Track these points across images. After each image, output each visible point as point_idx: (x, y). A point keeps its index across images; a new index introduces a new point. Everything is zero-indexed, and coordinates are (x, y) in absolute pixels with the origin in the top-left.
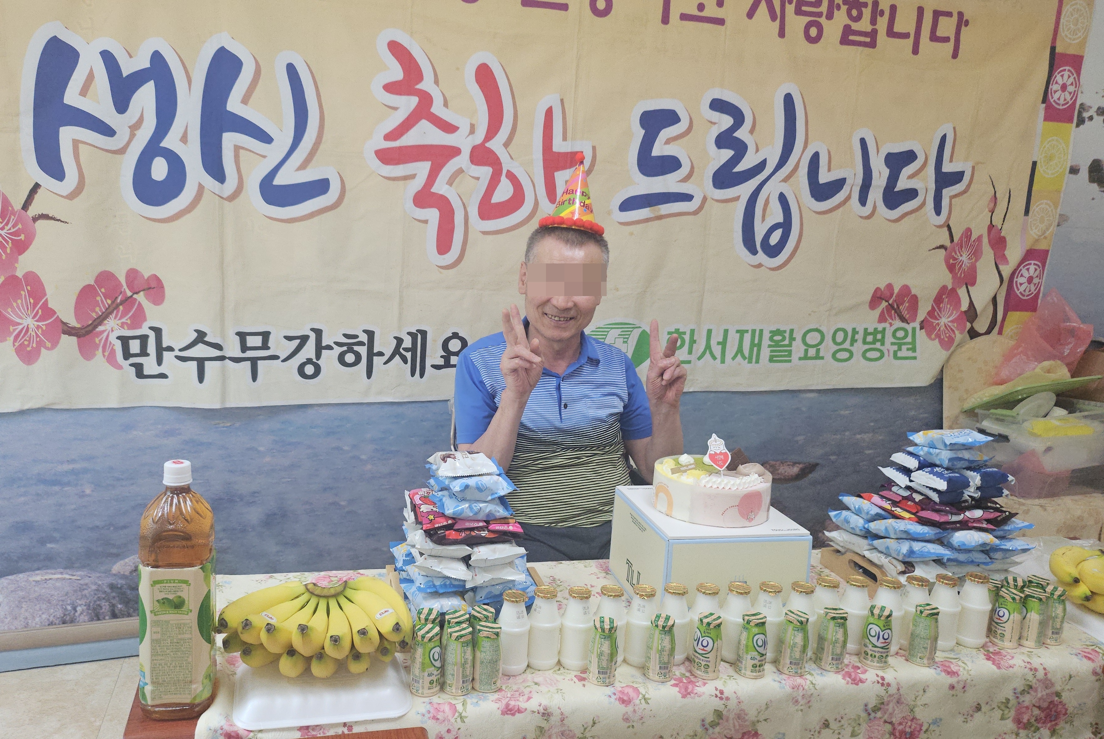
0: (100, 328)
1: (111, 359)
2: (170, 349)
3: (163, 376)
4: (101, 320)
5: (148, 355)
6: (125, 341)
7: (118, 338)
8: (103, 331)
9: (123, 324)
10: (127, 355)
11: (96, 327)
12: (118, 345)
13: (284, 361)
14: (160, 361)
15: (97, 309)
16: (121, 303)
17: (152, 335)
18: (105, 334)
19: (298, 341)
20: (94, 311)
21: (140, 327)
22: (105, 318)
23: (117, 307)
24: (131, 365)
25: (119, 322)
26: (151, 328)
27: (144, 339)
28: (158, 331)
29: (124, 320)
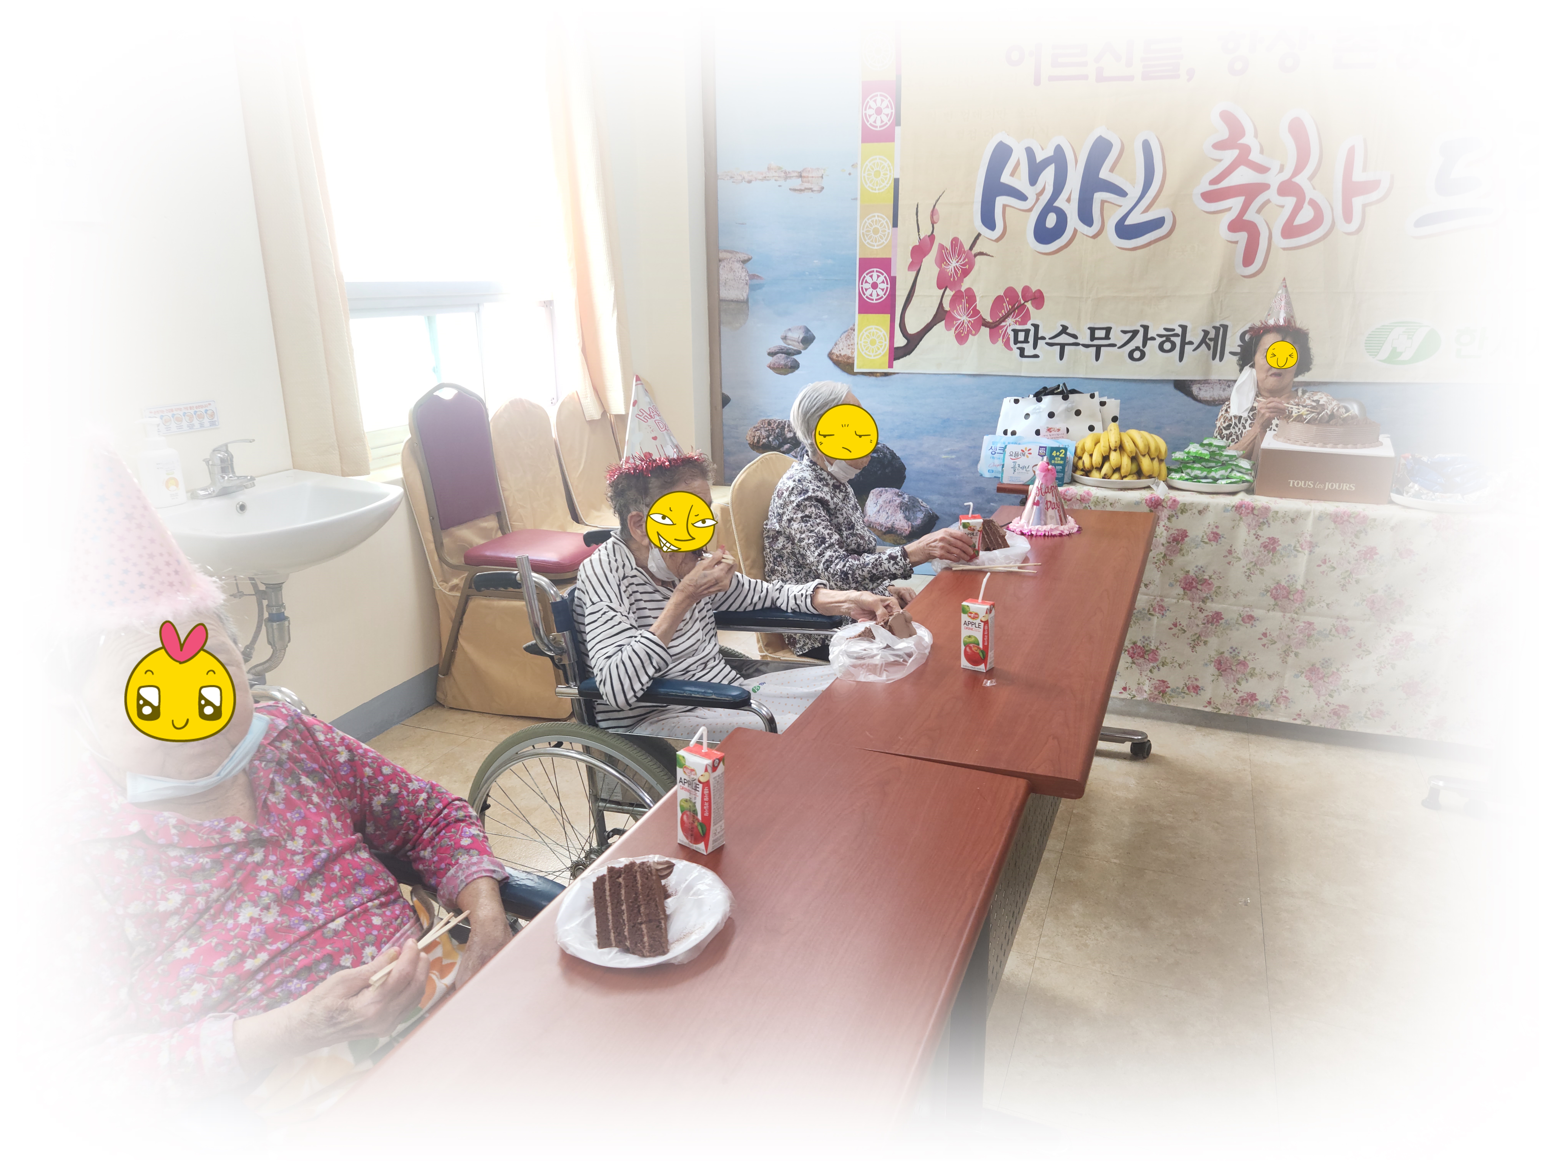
0: (1003, 324)
1: (1007, 345)
2: (1043, 338)
3: (1036, 356)
4: (1004, 319)
5: (1028, 342)
6: (1016, 332)
7: (1013, 330)
8: (1005, 326)
9: (1016, 321)
10: (1016, 341)
11: (1001, 323)
12: (1012, 335)
13: (1120, 348)
14: (1035, 347)
15: (1003, 311)
16: (1017, 308)
17: (1032, 329)
18: (1005, 328)
19: (1130, 334)
20: (1001, 312)
21: (1026, 324)
22: (1006, 318)
23: (1014, 311)
24: (1018, 348)
25: (1014, 320)
26: (1032, 325)
27: (1027, 332)
28: (1036, 327)
29: (1017, 319)
